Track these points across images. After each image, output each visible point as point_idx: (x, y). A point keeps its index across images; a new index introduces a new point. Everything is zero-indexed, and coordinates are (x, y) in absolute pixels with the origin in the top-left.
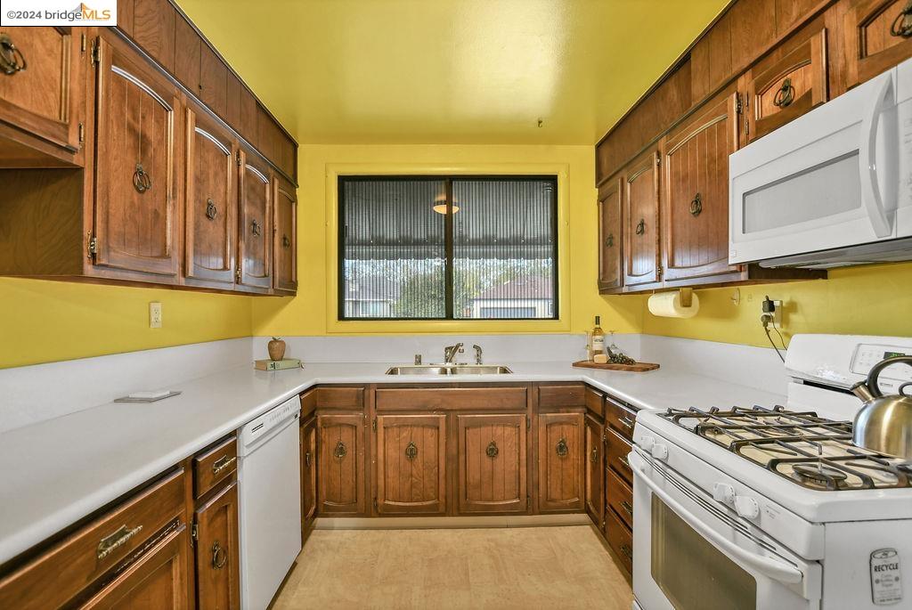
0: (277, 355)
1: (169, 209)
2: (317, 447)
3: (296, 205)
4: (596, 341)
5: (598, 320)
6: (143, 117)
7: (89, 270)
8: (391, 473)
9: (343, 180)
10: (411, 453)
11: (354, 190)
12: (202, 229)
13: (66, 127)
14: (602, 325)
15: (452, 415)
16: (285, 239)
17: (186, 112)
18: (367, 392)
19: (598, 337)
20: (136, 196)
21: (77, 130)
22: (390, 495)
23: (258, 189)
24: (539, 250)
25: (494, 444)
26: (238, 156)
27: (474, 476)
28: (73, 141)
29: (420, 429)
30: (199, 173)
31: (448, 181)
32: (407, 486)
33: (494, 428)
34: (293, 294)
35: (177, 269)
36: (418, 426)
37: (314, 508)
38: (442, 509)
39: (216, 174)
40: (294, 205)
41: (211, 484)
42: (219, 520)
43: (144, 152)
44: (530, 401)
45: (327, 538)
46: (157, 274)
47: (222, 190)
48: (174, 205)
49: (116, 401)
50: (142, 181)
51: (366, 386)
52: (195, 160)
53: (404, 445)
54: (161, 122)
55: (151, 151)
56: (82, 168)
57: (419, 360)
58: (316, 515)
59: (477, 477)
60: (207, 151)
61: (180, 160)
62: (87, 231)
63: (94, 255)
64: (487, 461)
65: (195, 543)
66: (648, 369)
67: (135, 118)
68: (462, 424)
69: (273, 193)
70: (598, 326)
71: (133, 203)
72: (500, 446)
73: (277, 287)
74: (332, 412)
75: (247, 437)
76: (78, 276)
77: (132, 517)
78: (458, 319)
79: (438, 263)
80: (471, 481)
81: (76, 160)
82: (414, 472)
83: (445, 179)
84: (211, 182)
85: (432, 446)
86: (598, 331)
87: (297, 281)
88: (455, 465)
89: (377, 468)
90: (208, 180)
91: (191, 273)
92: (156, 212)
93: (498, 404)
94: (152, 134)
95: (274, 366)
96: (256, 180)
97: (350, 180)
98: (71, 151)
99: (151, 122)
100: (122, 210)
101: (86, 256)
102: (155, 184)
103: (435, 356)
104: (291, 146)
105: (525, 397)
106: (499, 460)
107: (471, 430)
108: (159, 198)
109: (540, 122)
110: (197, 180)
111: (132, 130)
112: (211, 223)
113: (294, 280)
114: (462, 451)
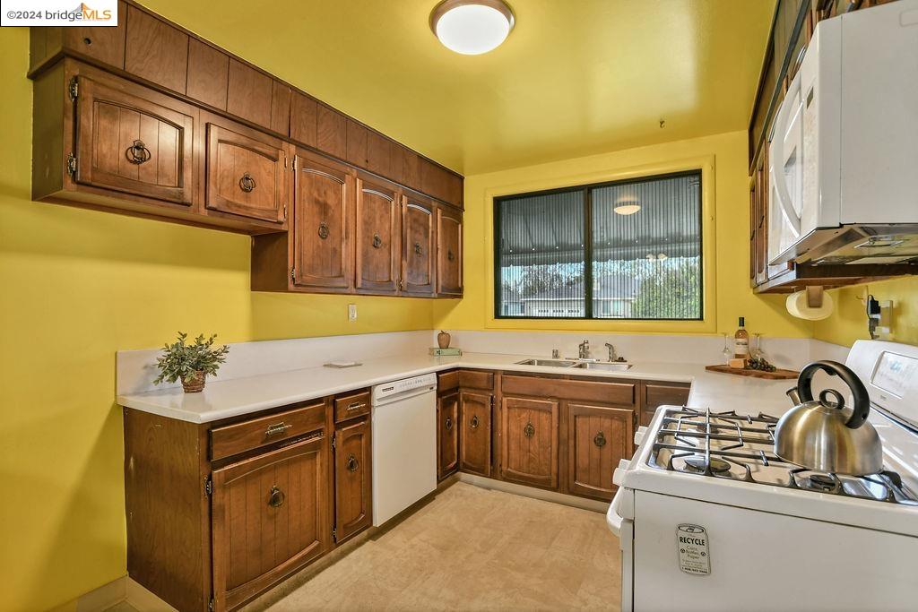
0: (444, 344)
1: (343, 246)
2: (459, 417)
3: (462, 227)
4: (738, 344)
5: (742, 322)
6: (325, 193)
7: (291, 286)
8: (513, 446)
9: (498, 202)
10: (530, 432)
11: (509, 206)
12: (370, 255)
13: (277, 211)
14: (747, 327)
15: (564, 403)
16: (450, 253)
17: (356, 181)
18: (495, 376)
19: (740, 340)
20: (320, 240)
21: (282, 210)
22: (512, 465)
23: (422, 220)
24: (689, 247)
25: (602, 434)
26: (401, 200)
27: (583, 461)
28: (281, 218)
29: (537, 412)
30: (367, 218)
31: (586, 190)
32: (526, 459)
33: (602, 419)
34: (461, 297)
35: (351, 283)
36: (534, 409)
37: (455, 462)
38: (554, 484)
39: (381, 216)
40: (460, 226)
41: (346, 417)
42: (355, 443)
43: (326, 213)
44: (638, 398)
45: (465, 489)
46: (336, 287)
47: (387, 227)
48: (347, 244)
49: (325, 366)
50: (324, 233)
51: (495, 372)
52: (363, 210)
53: (524, 424)
54: (338, 192)
55: (330, 212)
56: (287, 232)
57: (556, 354)
58: (457, 468)
59: (586, 462)
60: (374, 203)
61: (351, 213)
62: (290, 266)
63: (294, 279)
64: (595, 450)
65: (334, 449)
66: (784, 378)
67: (319, 195)
68: (572, 412)
69: (436, 220)
70: (741, 328)
71: (318, 246)
72: (607, 437)
73: (440, 291)
74: (469, 390)
75: (378, 393)
76: (286, 290)
77: (288, 419)
78: (597, 319)
79: (581, 266)
80: (581, 466)
81: (284, 228)
82: (532, 448)
83: (583, 189)
84: (378, 222)
85: (547, 428)
86: (741, 333)
87: (463, 286)
88: (566, 449)
89: (502, 439)
90: (375, 222)
91: (359, 285)
92: (335, 250)
93: (605, 398)
94: (331, 201)
95: (439, 352)
96: (420, 213)
97: (505, 200)
98: (281, 223)
99: (330, 193)
100: (311, 251)
101: (290, 279)
102: (333, 232)
103: (571, 352)
104: (457, 180)
105: (632, 395)
106: (606, 449)
107: (581, 419)
108: (337, 240)
109: (662, 123)
110: (365, 223)
111: (317, 202)
112: (377, 251)
113: (460, 285)
114: (572, 436)
